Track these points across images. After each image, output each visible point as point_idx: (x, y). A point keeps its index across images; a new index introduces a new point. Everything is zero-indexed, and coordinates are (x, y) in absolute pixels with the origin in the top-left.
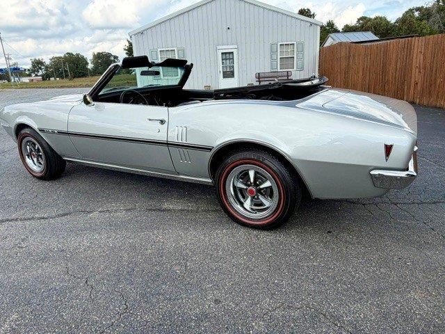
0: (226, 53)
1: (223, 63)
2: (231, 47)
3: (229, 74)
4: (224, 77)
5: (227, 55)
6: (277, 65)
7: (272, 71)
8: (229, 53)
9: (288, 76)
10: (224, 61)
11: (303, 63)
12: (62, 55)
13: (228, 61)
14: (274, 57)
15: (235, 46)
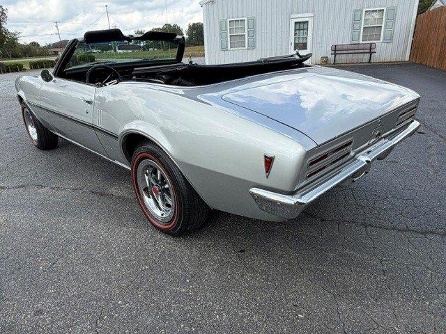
0: (300, 23)
1: (295, 34)
2: (307, 15)
3: (301, 46)
4: (295, 49)
5: (302, 25)
6: (359, 36)
7: (353, 43)
8: (304, 22)
9: (371, 49)
10: (297, 32)
11: (393, 34)
12: (161, 27)
14: (357, 26)
15: (312, 14)
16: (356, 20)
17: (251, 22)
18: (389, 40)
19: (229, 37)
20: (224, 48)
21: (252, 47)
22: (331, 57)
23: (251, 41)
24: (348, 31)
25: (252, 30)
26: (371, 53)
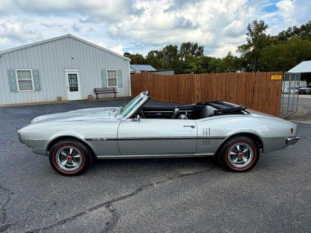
0: (71, 75)
1: (69, 81)
2: (75, 70)
3: (74, 89)
4: (71, 91)
5: (72, 76)
6: (106, 84)
7: (104, 87)
8: (74, 75)
9: (114, 90)
11: (122, 83)
13: (73, 80)
14: (104, 78)
15: (78, 70)
16: (103, 75)
17: (36, 73)
18: (121, 86)
19: (17, 82)
20: (13, 90)
21: (39, 89)
22: (95, 96)
23: (37, 85)
24: (100, 81)
25: (37, 78)
26: (115, 93)
